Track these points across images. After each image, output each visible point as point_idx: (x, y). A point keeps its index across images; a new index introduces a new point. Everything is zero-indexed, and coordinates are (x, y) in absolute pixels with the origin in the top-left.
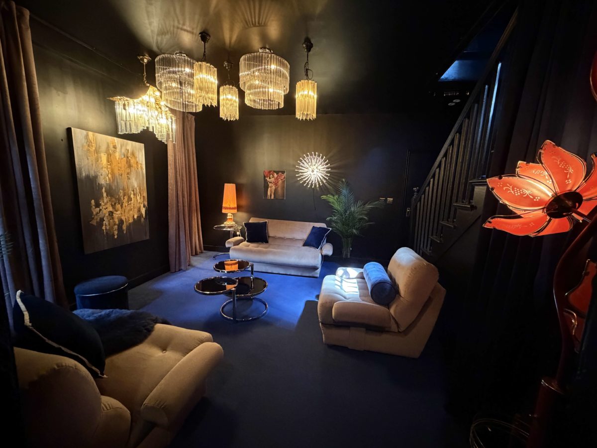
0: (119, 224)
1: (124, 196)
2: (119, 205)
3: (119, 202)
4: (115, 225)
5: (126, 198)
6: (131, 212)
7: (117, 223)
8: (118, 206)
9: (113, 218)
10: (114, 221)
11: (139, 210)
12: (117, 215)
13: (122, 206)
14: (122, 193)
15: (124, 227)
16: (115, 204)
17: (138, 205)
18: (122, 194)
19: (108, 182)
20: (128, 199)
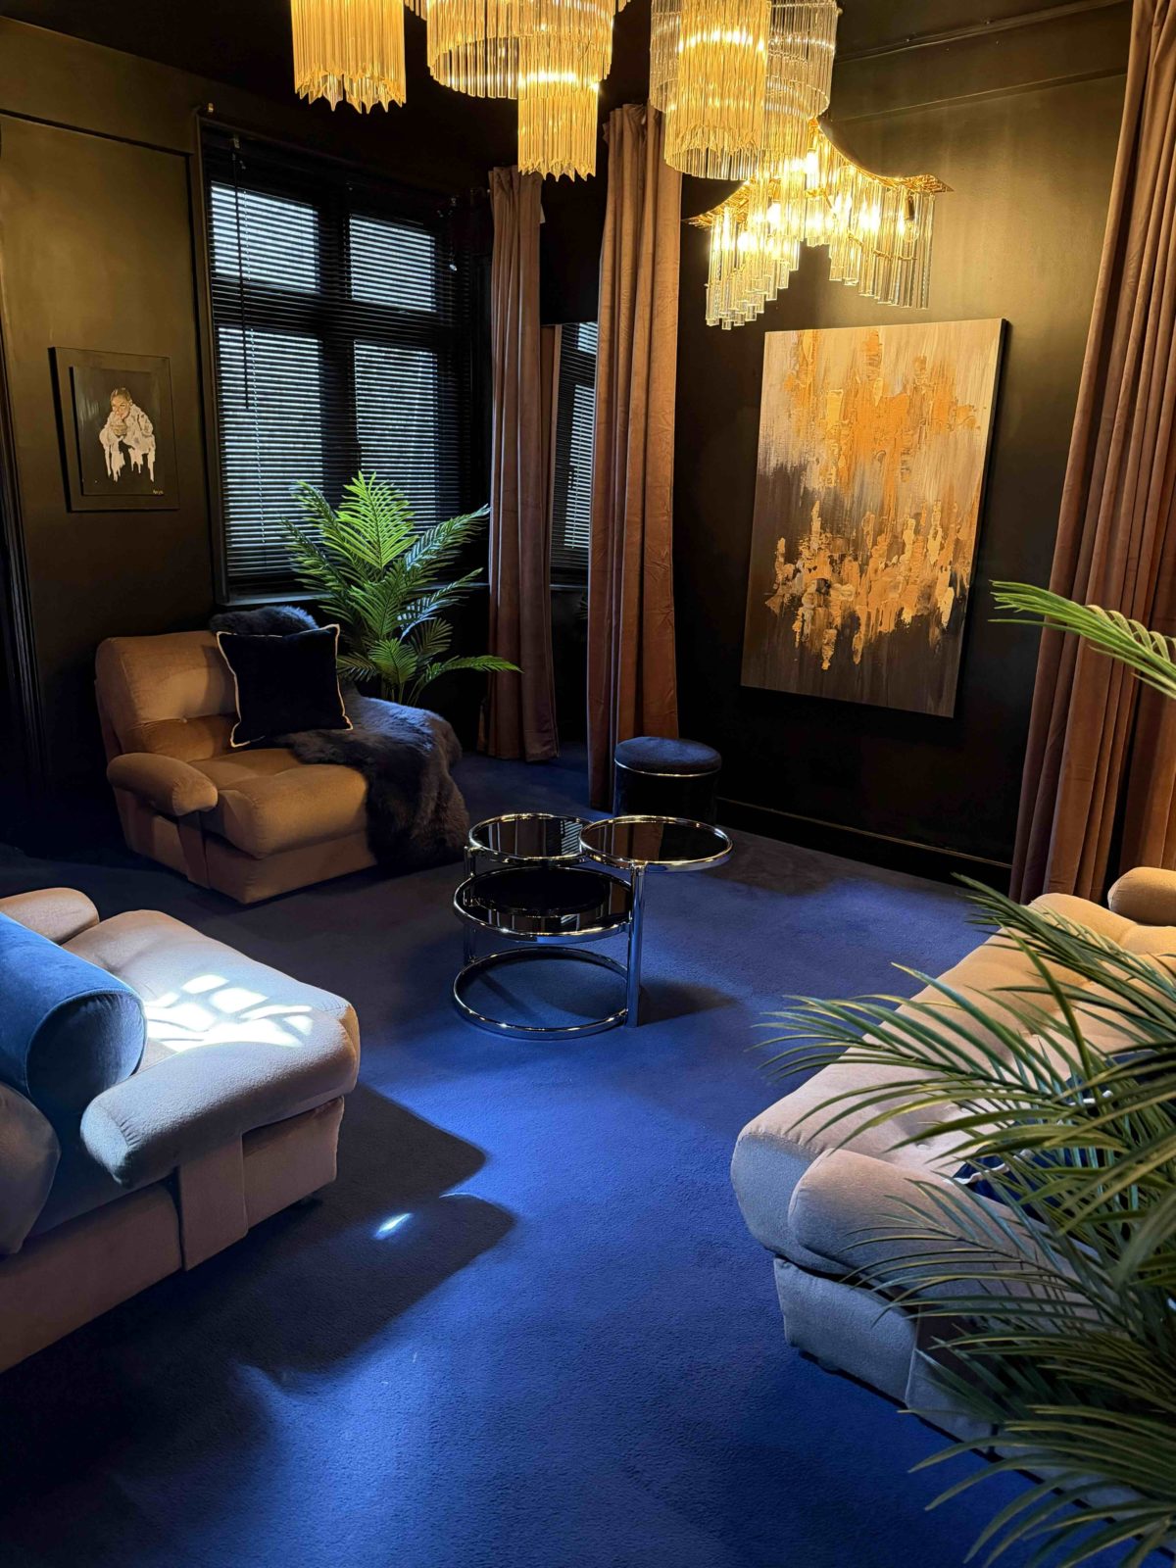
0: (844, 626)
1: (879, 532)
2: (855, 564)
3: (855, 551)
4: (830, 625)
5: (884, 541)
6: (893, 595)
7: (838, 621)
8: (851, 567)
9: (826, 604)
10: (830, 614)
11: (927, 594)
12: (841, 595)
13: (862, 571)
14: (871, 525)
15: (858, 643)
16: (842, 557)
17: (927, 575)
18: (869, 528)
19: (832, 486)
20: (890, 546)
